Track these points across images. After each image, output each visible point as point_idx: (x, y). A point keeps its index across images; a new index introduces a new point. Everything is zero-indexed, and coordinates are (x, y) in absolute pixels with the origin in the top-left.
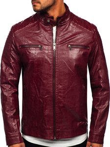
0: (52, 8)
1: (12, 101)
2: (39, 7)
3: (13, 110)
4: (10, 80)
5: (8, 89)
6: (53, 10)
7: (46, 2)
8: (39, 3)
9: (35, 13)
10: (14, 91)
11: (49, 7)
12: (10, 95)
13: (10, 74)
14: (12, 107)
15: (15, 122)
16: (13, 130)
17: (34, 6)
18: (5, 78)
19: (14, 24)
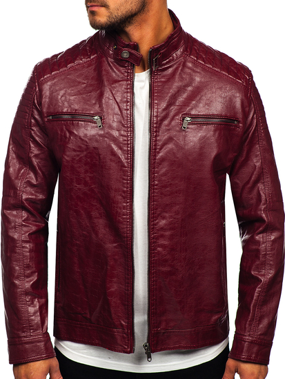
0: (138, 18)
1: (31, 251)
2: (103, 18)
3: (32, 274)
4: (26, 199)
5: (19, 221)
6: (140, 25)
7: (121, 5)
8: (105, 6)
9: (93, 32)
10: (34, 228)
11: (129, 18)
12: (25, 237)
13: (29, 184)
14: (28, 267)
15: (35, 306)
16: (30, 327)
17: (92, 14)
18: (15, 193)
19: (41, 59)
